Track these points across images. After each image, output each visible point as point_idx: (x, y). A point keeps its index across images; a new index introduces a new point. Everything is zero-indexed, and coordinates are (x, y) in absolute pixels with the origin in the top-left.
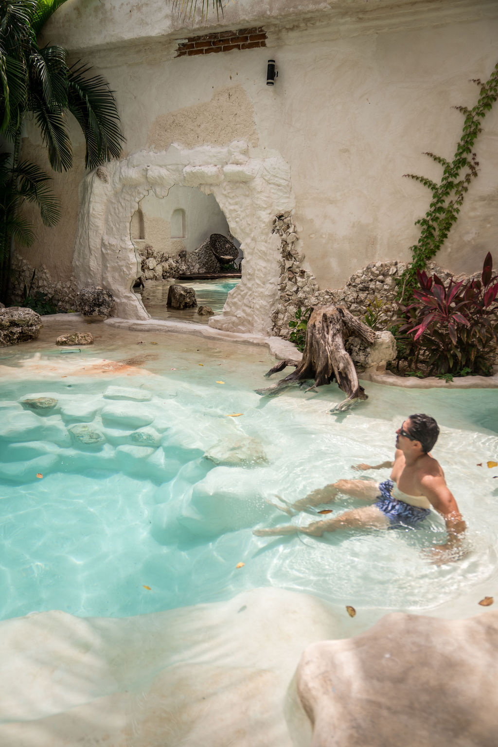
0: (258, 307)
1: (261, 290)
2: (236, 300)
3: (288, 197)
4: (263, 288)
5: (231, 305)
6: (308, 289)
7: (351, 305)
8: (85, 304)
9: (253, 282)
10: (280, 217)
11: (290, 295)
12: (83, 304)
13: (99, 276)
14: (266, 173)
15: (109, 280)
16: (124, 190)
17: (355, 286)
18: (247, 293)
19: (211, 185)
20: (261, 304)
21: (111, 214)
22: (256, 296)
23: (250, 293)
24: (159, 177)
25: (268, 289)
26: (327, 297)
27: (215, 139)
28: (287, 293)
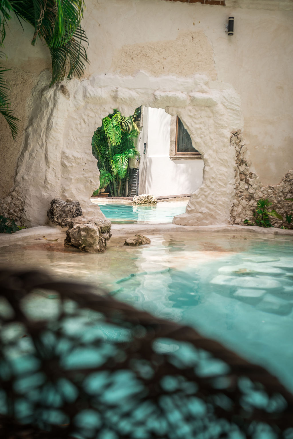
0: (221, 203)
1: (224, 189)
2: (200, 199)
3: (240, 119)
4: (225, 188)
5: (195, 204)
6: (256, 186)
7: (287, 195)
8: (67, 216)
9: (215, 184)
10: (236, 134)
11: (242, 192)
12: (64, 215)
13: (58, 189)
14: (225, 101)
15: (73, 191)
16: (88, 108)
17: (289, 181)
18: (210, 193)
19: (178, 107)
20: (224, 200)
21: (72, 129)
22: (218, 195)
23: (213, 193)
24: (129, 98)
25: (229, 188)
26: (270, 191)
27: (180, 71)
28: (240, 190)
